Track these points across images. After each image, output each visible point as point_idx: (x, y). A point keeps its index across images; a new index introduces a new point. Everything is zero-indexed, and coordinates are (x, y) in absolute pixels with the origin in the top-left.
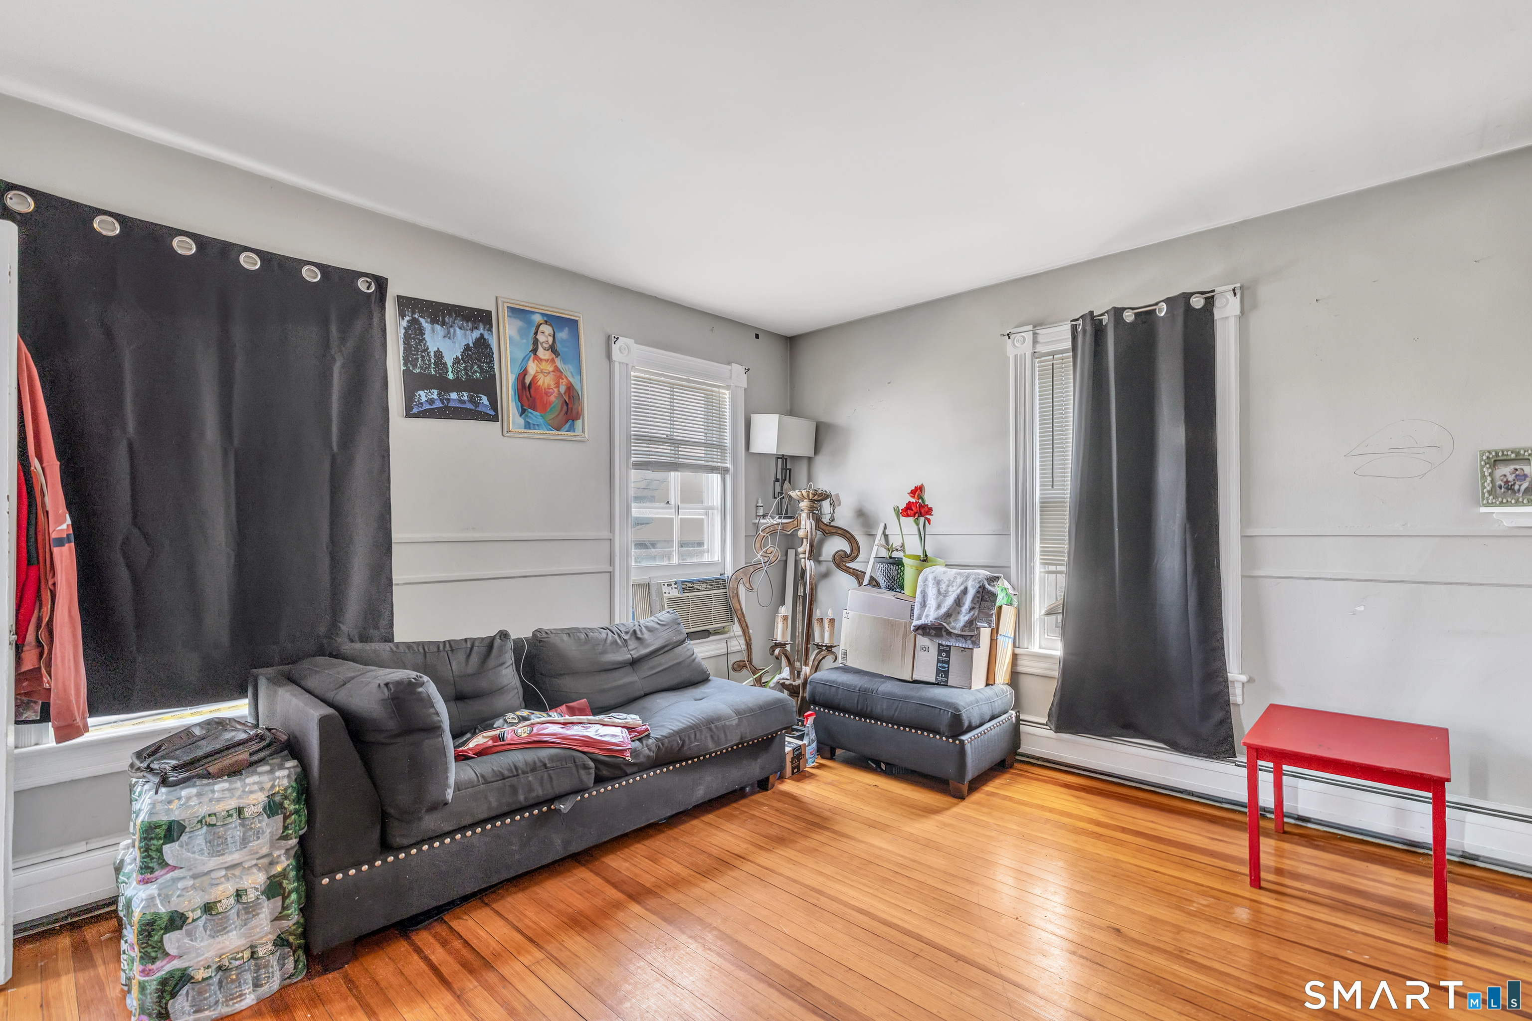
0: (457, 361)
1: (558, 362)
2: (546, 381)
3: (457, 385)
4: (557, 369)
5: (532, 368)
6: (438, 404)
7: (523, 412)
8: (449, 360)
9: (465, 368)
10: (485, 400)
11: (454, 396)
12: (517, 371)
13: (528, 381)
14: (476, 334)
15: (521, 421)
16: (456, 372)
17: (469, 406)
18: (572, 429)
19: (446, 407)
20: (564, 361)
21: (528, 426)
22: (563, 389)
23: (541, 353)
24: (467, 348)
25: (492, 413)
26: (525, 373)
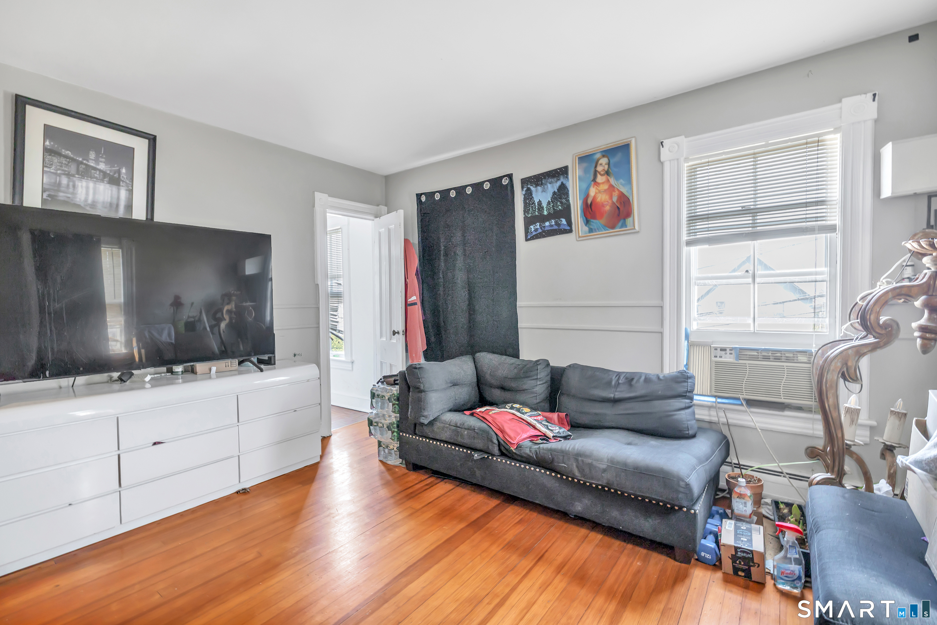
0: (549, 203)
1: (612, 181)
2: (602, 198)
3: (548, 218)
4: (611, 186)
5: (593, 192)
6: (540, 231)
7: (587, 222)
8: (544, 205)
9: (553, 206)
10: (564, 221)
11: (547, 224)
12: (583, 197)
13: (589, 202)
14: (559, 183)
15: (586, 229)
16: (548, 209)
17: (555, 227)
18: (624, 225)
19: (544, 231)
20: (617, 179)
21: (591, 231)
22: (615, 199)
23: (600, 179)
24: (554, 193)
25: (568, 228)
26: (588, 196)
